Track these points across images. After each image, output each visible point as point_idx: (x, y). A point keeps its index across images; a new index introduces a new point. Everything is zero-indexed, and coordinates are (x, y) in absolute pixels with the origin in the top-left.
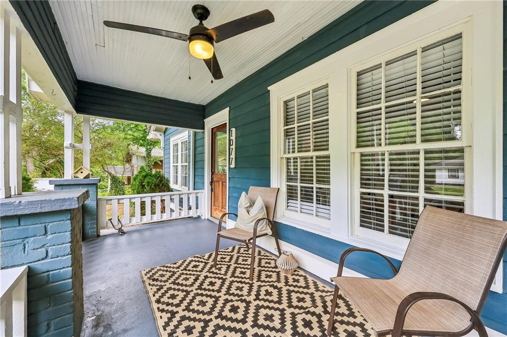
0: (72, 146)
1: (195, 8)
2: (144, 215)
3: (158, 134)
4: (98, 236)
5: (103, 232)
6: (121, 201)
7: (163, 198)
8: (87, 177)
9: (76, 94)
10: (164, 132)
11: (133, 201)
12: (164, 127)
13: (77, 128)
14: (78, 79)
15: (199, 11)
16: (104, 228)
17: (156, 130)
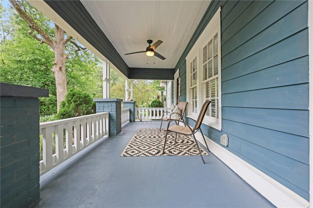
0: (128, 90)
1: (148, 41)
2: (149, 116)
3: (163, 84)
4: (134, 121)
5: (136, 120)
6: (142, 110)
7: (156, 110)
8: (131, 100)
9: (129, 72)
10: (166, 83)
11: (149, 110)
12: (166, 80)
13: (129, 84)
14: (129, 67)
15: (149, 42)
16: (136, 119)
17: (162, 82)
